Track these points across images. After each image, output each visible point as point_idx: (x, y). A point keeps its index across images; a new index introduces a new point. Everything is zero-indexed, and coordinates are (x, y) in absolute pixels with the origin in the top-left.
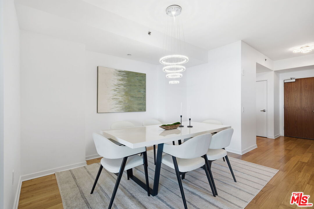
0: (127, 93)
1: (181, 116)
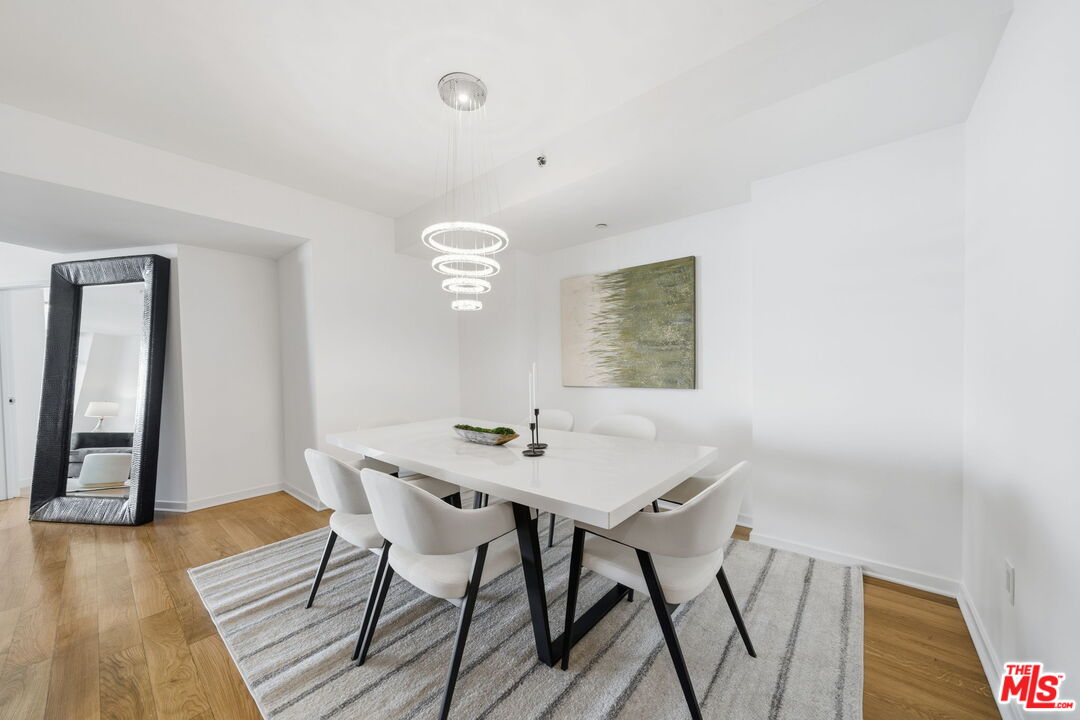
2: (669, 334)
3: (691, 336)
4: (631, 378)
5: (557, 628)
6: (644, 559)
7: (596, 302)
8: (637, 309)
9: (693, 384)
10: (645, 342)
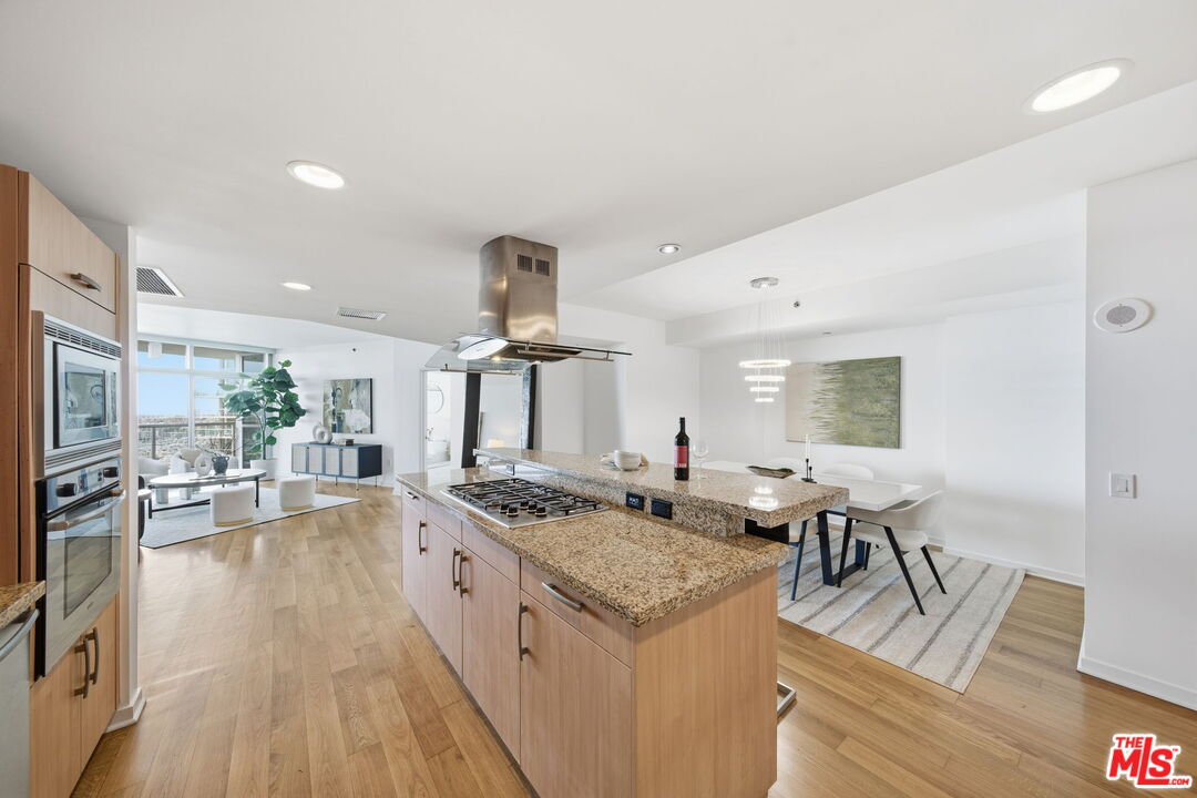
0: (842, 406)
1: (807, 461)
2: (878, 409)
3: (896, 412)
4: (845, 439)
5: (836, 567)
6: (888, 530)
7: (816, 383)
8: (852, 390)
9: (897, 445)
10: (858, 414)
